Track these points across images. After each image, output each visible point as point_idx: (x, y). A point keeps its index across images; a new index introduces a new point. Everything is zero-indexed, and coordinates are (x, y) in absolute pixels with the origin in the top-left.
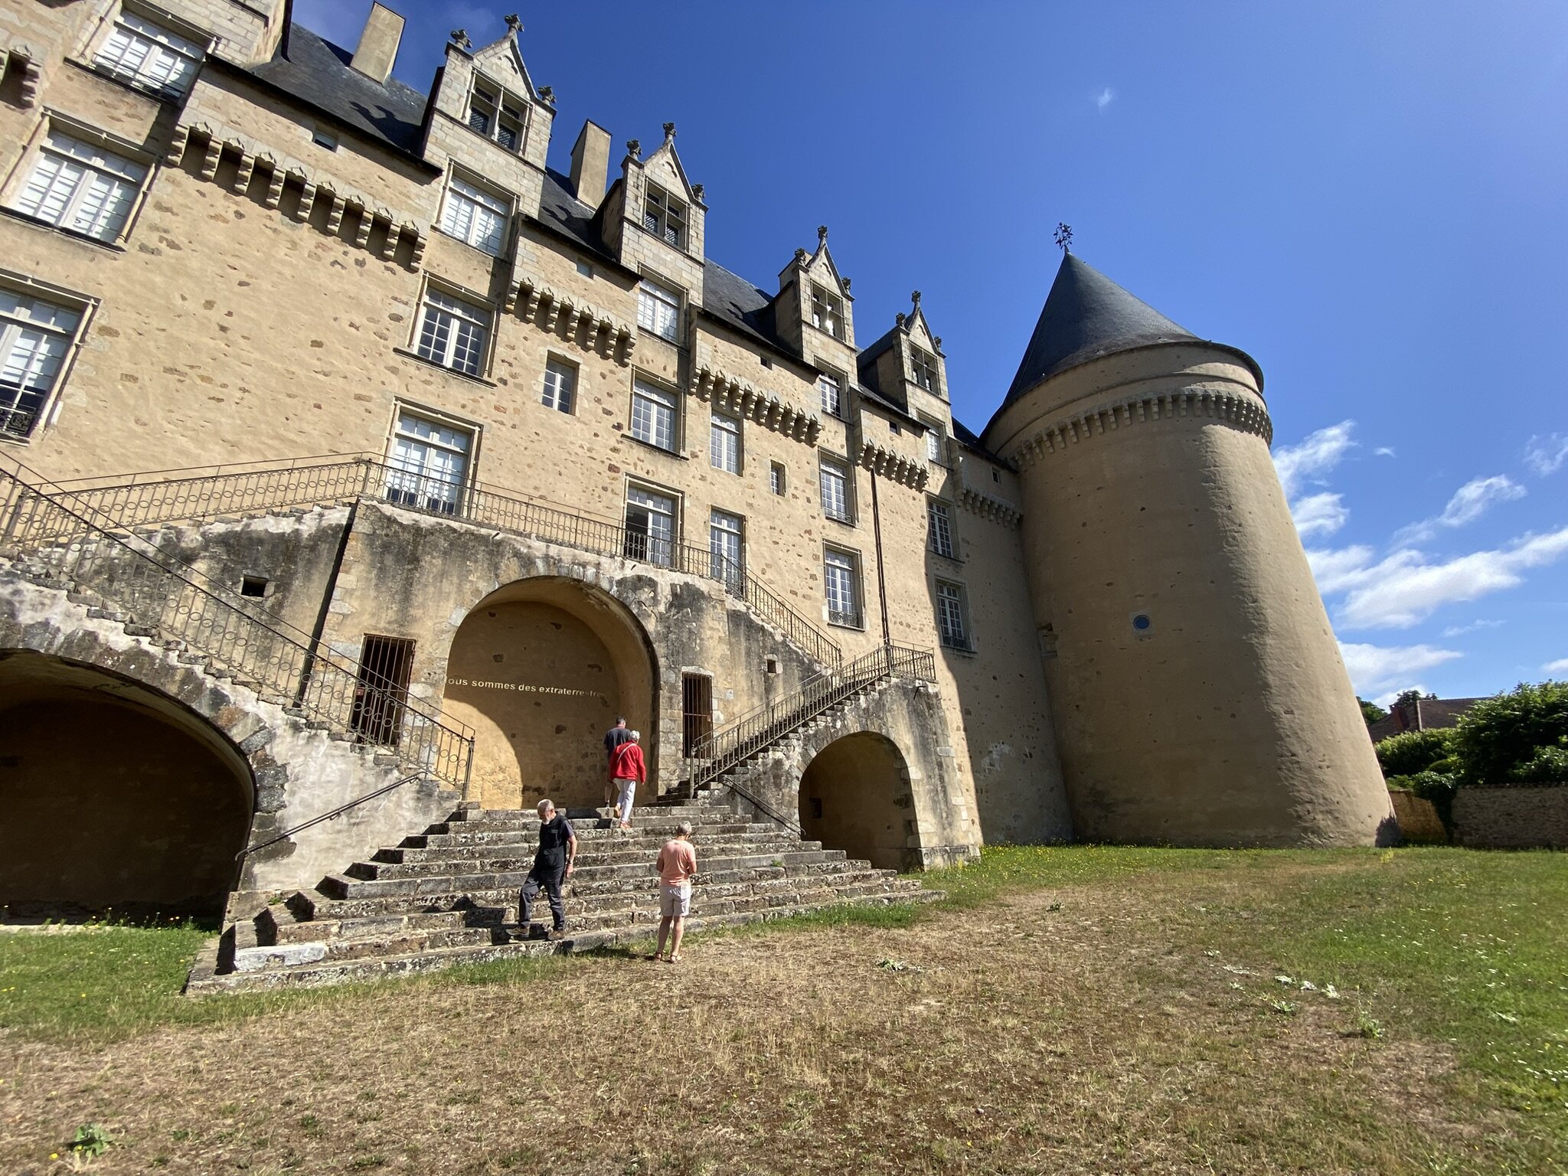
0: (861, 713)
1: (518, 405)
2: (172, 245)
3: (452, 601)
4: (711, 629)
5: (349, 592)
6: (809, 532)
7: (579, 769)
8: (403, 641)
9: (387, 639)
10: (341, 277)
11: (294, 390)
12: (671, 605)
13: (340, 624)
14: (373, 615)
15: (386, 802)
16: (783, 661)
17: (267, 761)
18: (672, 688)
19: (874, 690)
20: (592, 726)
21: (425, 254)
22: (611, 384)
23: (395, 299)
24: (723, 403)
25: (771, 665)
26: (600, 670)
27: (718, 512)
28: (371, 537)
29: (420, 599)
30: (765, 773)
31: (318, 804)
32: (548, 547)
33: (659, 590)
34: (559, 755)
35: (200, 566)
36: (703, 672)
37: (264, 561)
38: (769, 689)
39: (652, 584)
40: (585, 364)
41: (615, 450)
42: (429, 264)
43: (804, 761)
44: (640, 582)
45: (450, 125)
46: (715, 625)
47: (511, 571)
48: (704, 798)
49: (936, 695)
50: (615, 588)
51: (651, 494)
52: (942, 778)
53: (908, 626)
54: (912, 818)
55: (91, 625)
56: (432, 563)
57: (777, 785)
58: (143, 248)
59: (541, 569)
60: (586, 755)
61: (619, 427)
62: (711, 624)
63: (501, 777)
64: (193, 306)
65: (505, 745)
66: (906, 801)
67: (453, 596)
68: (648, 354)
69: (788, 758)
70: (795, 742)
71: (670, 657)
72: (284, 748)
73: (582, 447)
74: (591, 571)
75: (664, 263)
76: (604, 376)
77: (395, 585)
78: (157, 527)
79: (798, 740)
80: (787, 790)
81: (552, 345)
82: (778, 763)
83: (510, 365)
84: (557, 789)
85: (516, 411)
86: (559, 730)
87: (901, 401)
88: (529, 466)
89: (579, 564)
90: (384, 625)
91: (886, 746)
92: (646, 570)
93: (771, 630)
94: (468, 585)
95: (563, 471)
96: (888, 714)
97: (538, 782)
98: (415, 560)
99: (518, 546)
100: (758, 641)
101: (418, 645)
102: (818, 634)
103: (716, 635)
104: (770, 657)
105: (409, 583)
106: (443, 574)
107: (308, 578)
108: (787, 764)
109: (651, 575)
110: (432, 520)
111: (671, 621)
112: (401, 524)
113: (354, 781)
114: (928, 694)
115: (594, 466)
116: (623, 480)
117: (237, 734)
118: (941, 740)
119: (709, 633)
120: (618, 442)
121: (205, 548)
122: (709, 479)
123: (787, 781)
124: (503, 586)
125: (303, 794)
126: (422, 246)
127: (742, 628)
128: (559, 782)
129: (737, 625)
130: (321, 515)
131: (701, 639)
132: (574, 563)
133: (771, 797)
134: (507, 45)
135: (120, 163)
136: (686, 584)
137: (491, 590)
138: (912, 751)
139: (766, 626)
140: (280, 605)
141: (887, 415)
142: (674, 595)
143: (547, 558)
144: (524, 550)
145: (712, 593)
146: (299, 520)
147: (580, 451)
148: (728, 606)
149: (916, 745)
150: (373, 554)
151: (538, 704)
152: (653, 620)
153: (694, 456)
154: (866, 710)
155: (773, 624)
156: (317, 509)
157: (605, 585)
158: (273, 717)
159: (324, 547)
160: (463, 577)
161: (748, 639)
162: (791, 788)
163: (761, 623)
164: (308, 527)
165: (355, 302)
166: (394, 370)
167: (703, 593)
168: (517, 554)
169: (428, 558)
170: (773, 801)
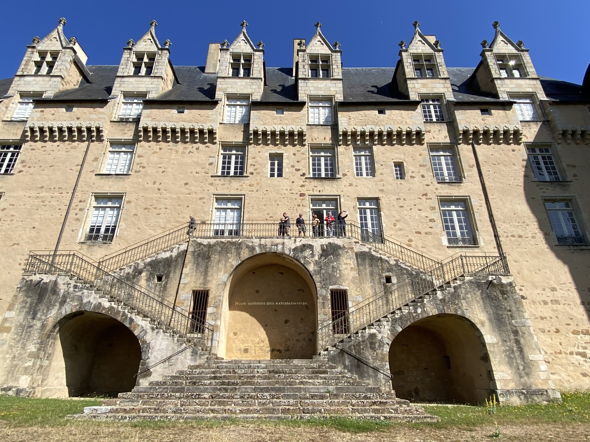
0: (438, 302)
1: (258, 181)
2: (143, 167)
3: (223, 271)
4: (346, 264)
5: (187, 275)
6: (426, 195)
7: (298, 340)
8: (205, 291)
9: (199, 290)
10: (192, 157)
11: (180, 203)
12: (322, 255)
13: (184, 287)
14: (195, 282)
15: (181, 357)
16: (396, 275)
17: (144, 342)
18: (324, 298)
19: (450, 287)
20: (302, 319)
21: (217, 136)
22: (299, 156)
23: (210, 157)
24: (359, 143)
25: (388, 280)
26: (303, 291)
27: (362, 200)
28: (193, 252)
29: (211, 273)
30: (363, 341)
31: (159, 357)
32: (260, 240)
33: (315, 249)
34: (287, 334)
35: (144, 274)
36: (342, 287)
37: (162, 269)
38: (387, 292)
39: (311, 247)
40: (286, 152)
41: (302, 186)
42: (220, 138)
43: (392, 334)
44: (304, 247)
45: (223, 80)
46: (349, 261)
47: (245, 254)
48: (324, 355)
49: (510, 284)
50: (292, 253)
51: (324, 201)
52: (517, 342)
53: (520, 236)
54: (490, 370)
55: (100, 300)
56: (215, 257)
57: (373, 349)
58: (136, 172)
59: (258, 251)
60: (300, 334)
61: (304, 175)
62: (345, 261)
63: (262, 345)
64: (150, 185)
65: (262, 329)
66: (486, 358)
67: (223, 269)
68: (315, 135)
69: (380, 332)
70: (385, 323)
71: (322, 282)
72: (149, 337)
73: (287, 190)
74: (280, 247)
75: (320, 89)
76: (294, 154)
77: (202, 269)
78: (132, 264)
79: (387, 321)
80: (380, 351)
81: (271, 150)
82: (373, 336)
83: (254, 165)
84: (288, 350)
85: (258, 184)
86: (286, 322)
87: (494, 92)
88: (265, 205)
89: (275, 245)
90: (199, 287)
91: (467, 322)
92: (307, 241)
93: (387, 259)
94: (229, 264)
95: (279, 203)
96: (463, 301)
97: (278, 347)
98: (209, 258)
99: (248, 243)
100: (378, 266)
101: (210, 292)
102: (422, 256)
103: (349, 267)
104: (387, 274)
105: (207, 267)
106: (219, 261)
107: (175, 272)
108: (379, 336)
109: (310, 243)
110: (215, 240)
111: (322, 264)
112: (204, 245)
113: (170, 349)
114: (502, 285)
115: (293, 197)
116: (308, 199)
117: (136, 333)
118: (515, 314)
119: (344, 266)
120: (304, 182)
121: (145, 268)
122: (354, 184)
123: (380, 346)
124: (243, 262)
125: (155, 354)
126: (216, 133)
127: (367, 262)
128: (288, 347)
129: (364, 259)
130: (179, 248)
131: (340, 270)
132: (272, 245)
133: (369, 355)
134: (242, 35)
135: (129, 146)
136: (330, 243)
137: (237, 264)
138: (487, 324)
139: (383, 257)
140: (166, 283)
141: (478, 107)
142: (323, 250)
143: (260, 245)
144: (250, 244)
145: (345, 245)
146: (172, 252)
147: (286, 192)
148: (356, 250)
149: (490, 320)
150: (194, 259)
151: (276, 310)
152: (312, 265)
153: (344, 175)
154: (443, 300)
155: (388, 255)
156: (177, 246)
157: (287, 252)
158: (146, 326)
159: (180, 259)
160: (227, 261)
161: (371, 266)
162: (383, 350)
163: (379, 256)
164: (175, 253)
165: (197, 163)
166: (211, 184)
167: (339, 246)
168: (248, 247)
169: (213, 256)
170: (370, 358)
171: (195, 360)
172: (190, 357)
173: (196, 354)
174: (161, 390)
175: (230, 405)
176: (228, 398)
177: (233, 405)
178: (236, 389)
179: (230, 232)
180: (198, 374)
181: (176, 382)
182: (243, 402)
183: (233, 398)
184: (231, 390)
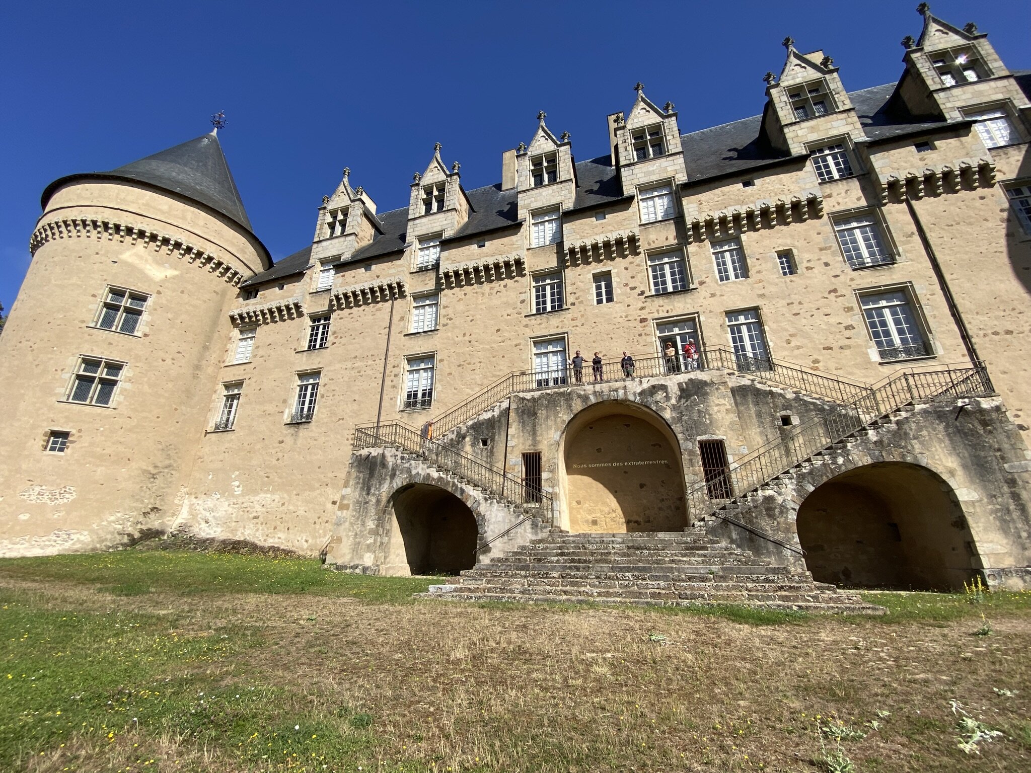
0: (871, 446)
1: (582, 313)
2: (451, 319)
3: (553, 429)
4: (718, 405)
5: (513, 436)
6: (835, 291)
7: (660, 509)
8: (536, 453)
9: (530, 453)
10: (500, 297)
11: (495, 354)
12: (680, 397)
13: (512, 451)
14: (523, 444)
15: (520, 530)
16: (798, 414)
17: (479, 514)
18: (691, 453)
19: (890, 422)
20: (663, 482)
21: (526, 266)
22: (632, 270)
23: (521, 293)
24: (718, 234)
25: (786, 421)
26: (660, 446)
27: (731, 314)
28: (517, 409)
29: (540, 432)
30: (756, 507)
31: (497, 531)
32: (594, 387)
33: (669, 390)
34: (645, 501)
35: (467, 439)
36: (715, 437)
37: (486, 432)
38: (786, 438)
39: (664, 388)
40: (614, 268)
41: (642, 308)
42: (530, 268)
43: (799, 495)
44: (654, 389)
45: (525, 194)
46: (722, 401)
47: (578, 406)
48: (700, 526)
49: (997, 409)
50: (638, 398)
51: (675, 323)
52: (1016, 497)
54: (970, 540)
55: (428, 471)
56: (542, 413)
57: (772, 516)
58: (444, 325)
59: (593, 400)
60: (663, 500)
61: (642, 293)
62: (717, 402)
63: (614, 515)
64: (460, 338)
65: (611, 496)
66: (961, 523)
67: (553, 427)
68: (653, 237)
69: (780, 494)
70: (787, 481)
71: (685, 432)
72: (483, 508)
73: (621, 317)
74: (621, 392)
75: (653, 172)
76: (626, 269)
77: (529, 428)
78: (454, 428)
79: (790, 479)
80: (782, 520)
81: (594, 269)
82: (769, 499)
83: (575, 293)
84: (649, 521)
85: (582, 316)
86: (642, 486)
87: (936, 113)
88: (594, 342)
89: (613, 391)
90: (528, 449)
91: (924, 472)
92: (658, 380)
93: (782, 392)
94: (559, 419)
95: (613, 336)
96: (914, 442)
97: (635, 518)
98: (535, 414)
99: (579, 392)
100: (768, 403)
101: (542, 454)
102: (838, 382)
103: (723, 409)
104: (784, 413)
105: (534, 426)
106: (547, 417)
107: (500, 434)
108: (780, 500)
109: (662, 382)
110: (539, 393)
111: (682, 408)
112: (527, 400)
113: (507, 521)
114: (982, 411)
115: (630, 325)
116: (652, 324)
117: (469, 504)
118: (1010, 455)
119: (716, 409)
120: (643, 303)
121: (468, 432)
122: (718, 293)
123: (781, 513)
124: (576, 416)
125: (491, 527)
126: (524, 262)
127: (750, 399)
128: (649, 517)
129: (744, 396)
130: (500, 406)
131: (710, 415)
132: (610, 391)
133: (766, 525)
134: (540, 130)
135: (432, 298)
136: (691, 380)
137: (570, 419)
138: (960, 472)
139: (774, 389)
140: (493, 447)
141: (909, 142)
142: (682, 390)
143: (595, 393)
144: (582, 393)
145: (714, 380)
146: (493, 411)
147: (620, 320)
148: (730, 385)
149: (965, 467)
150: (519, 417)
151: (626, 472)
152: (668, 411)
153: (702, 283)
154: (879, 443)
155: (781, 386)
156: (498, 404)
157: (631, 398)
158: (478, 496)
159: (503, 419)
160: (556, 416)
161: (757, 404)
162: (786, 518)
163: (768, 389)
164: (496, 413)
165: (507, 304)
166: (526, 326)
167: (705, 382)
168: (579, 396)
169: (540, 412)
170: (768, 528)
171: (536, 534)
172: (530, 530)
173: (537, 526)
174: (504, 567)
175: (585, 586)
176: (581, 578)
177: (588, 586)
178: (589, 567)
179: (556, 381)
180: (542, 549)
181: (519, 559)
182: (600, 583)
183: (587, 578)
184: (584, 568)
